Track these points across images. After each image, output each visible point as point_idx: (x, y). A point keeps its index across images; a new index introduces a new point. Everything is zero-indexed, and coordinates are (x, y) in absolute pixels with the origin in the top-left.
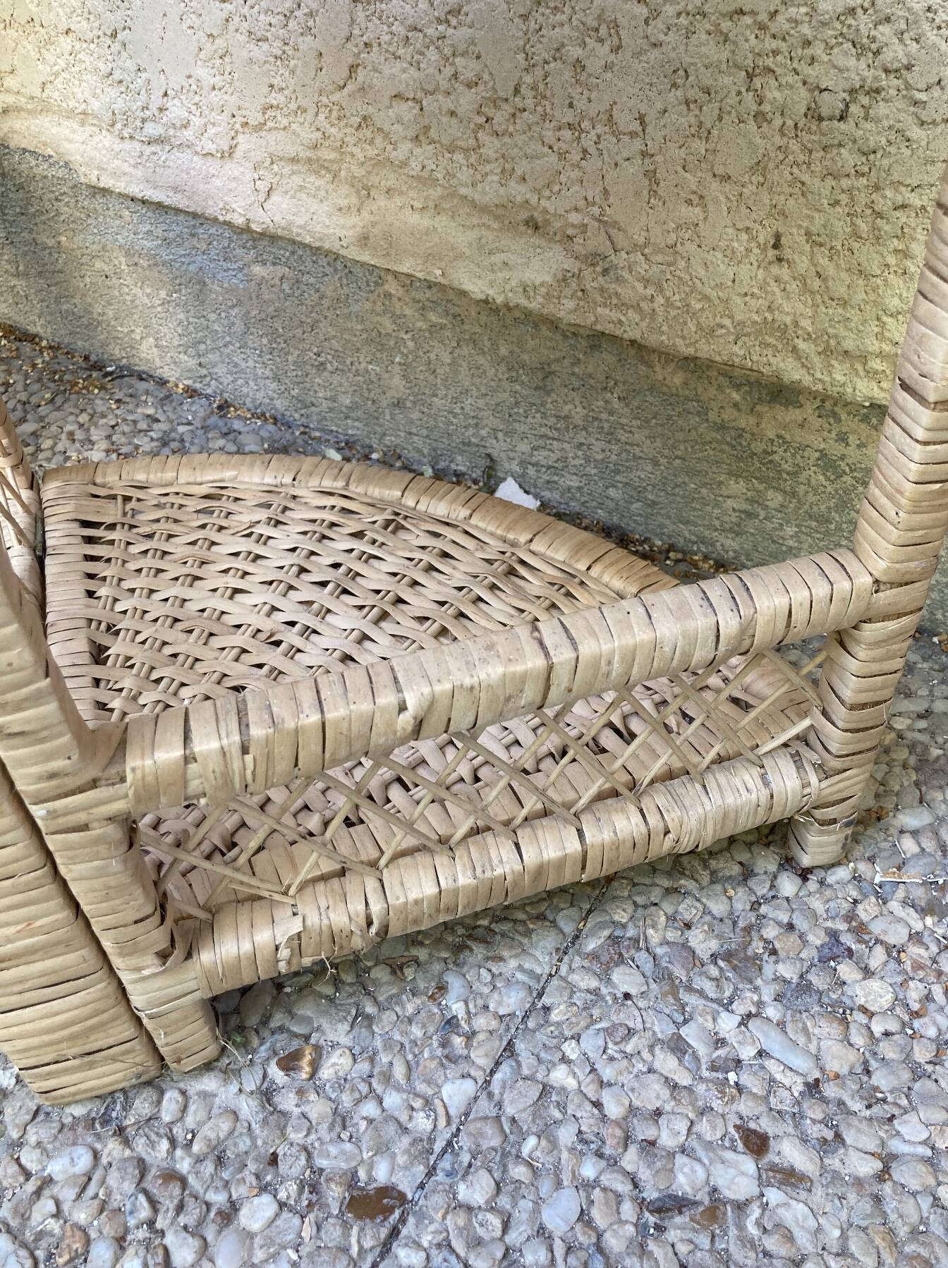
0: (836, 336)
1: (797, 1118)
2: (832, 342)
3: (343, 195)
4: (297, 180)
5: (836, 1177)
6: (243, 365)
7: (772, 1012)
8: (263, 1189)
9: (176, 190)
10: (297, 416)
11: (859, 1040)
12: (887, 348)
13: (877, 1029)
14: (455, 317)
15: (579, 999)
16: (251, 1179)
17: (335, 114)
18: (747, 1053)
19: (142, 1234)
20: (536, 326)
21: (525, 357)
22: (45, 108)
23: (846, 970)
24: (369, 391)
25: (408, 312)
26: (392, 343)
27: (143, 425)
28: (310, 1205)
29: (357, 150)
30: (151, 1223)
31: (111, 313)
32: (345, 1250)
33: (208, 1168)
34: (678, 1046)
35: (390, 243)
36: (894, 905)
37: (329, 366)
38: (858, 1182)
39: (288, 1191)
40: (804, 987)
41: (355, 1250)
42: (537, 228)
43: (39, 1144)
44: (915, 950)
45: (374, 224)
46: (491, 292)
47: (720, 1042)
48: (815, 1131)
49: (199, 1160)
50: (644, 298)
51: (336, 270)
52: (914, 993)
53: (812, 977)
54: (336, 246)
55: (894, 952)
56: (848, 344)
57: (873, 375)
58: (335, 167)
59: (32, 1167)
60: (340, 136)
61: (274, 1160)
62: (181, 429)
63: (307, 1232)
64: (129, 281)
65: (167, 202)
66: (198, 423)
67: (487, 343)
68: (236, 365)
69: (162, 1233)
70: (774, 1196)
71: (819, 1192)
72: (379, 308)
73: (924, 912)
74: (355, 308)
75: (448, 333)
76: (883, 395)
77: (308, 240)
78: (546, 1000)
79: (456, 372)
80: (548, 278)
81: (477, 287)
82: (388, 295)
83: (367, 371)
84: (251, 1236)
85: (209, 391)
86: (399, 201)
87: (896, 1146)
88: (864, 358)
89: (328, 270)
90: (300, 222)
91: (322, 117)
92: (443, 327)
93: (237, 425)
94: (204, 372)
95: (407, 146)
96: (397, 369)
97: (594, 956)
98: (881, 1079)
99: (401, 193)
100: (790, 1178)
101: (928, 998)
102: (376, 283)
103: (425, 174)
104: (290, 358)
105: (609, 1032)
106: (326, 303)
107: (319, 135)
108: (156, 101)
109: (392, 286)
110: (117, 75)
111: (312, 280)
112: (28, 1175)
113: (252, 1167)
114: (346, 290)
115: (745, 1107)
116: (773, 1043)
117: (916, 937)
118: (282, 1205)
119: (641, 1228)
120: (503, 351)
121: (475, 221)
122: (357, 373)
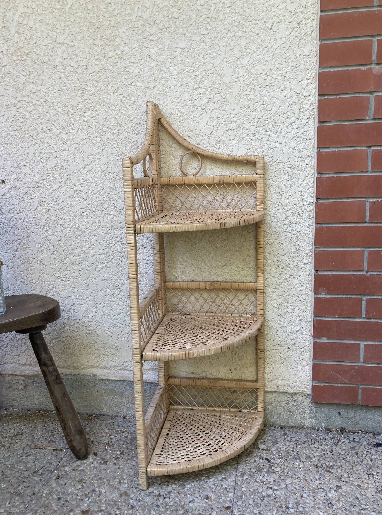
1: (274, 484)
3: (157, 373)
4: (149, 372)
5: (281, 488)
6: (130, 407)
7: (266, 475)
8: (213, 511)
9: (121, 377)
11: (278, 474)
13: (280, 473)
15: (241, 481)
18: (265, 480)
22: (93, 367)
23: (273, 468)
27: (112, 424)
28: (220, 511)
31: (97, 403)
32: (227, 513)
33: (204, 511)
34: (256, 482)
36: (276, 459)
38: (284, 488)
39: (216, 510)
40: (268, 471)
44: (281, 463)
47: (261, 480)
48: (277, 484)
52: (282, 468)
53: (269, 470)
55: (278, 464)
61: (212, 508)
62: (120, 423)
63: (221, 513)
64: (104, 396)
65: (119, 379)
66: (122, 421)
68: (128, 408)
70: (275, 492)
71: (280, 490)
73: (280, 459)
78: (237, 482)
85: (120, 415)
87: (287, 483)
90: (149, 379)
93: (130, 420)
94: (120, 411)
97: (240, 476)
98: (282, 478)
100: (276, 490)
101: (284, 468)
105: (247, 483)
108: (122, 363)
110: (114, 360)
113: (210, 510)
115: (267, 485)
116: (268, 478)
117: (280, 462)
118: (216, 512)
119: (262, 500)
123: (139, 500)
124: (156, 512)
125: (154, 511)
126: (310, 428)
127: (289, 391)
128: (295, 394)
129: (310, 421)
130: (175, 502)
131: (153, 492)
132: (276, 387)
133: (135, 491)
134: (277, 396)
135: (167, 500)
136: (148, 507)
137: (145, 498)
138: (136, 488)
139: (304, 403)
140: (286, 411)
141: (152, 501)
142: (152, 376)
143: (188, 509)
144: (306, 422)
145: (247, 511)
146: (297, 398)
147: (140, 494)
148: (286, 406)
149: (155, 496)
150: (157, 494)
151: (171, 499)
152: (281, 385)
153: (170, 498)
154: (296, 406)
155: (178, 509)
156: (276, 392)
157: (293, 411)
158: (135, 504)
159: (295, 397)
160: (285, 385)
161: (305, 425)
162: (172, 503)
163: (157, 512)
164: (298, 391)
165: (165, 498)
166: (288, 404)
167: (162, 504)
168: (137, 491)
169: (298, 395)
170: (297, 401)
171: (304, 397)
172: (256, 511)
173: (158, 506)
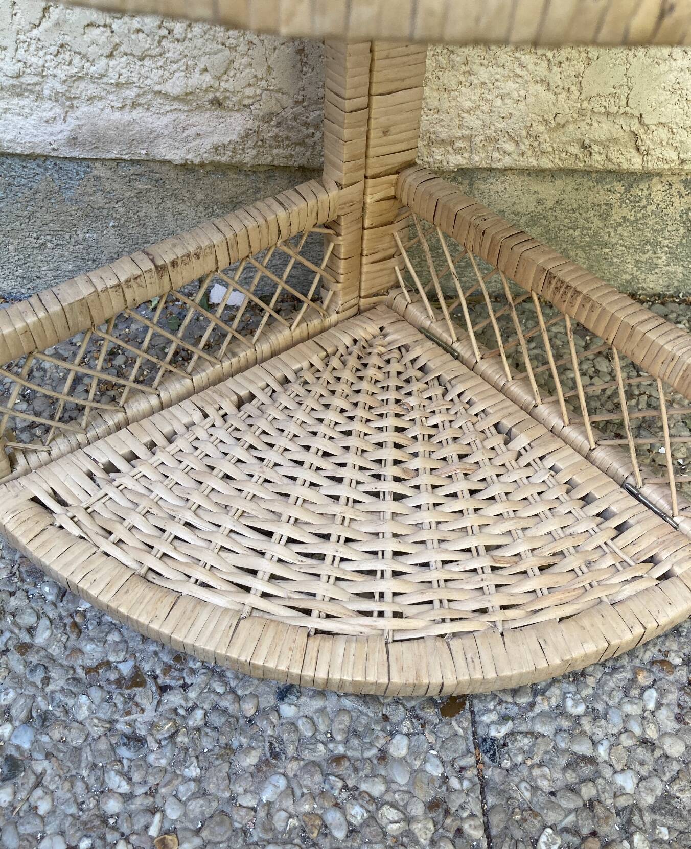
0: (435, 133)
2: (433, 137)
3: (49, 109)
8: (392, 734)
10: (23, 291)
12: (467, 132)
14: (157, 181)
16: (381, 734)
17: (33, 47)
19: (344, 795)
20: (224, 173)
21: (218, 196)
24: (89, 254)
25: (117, 187)
26: (105, 213)
28: (423, 726)
29: (58, 72)
30: (345, 787)
32: (456, 734)
33: (355, 742)
35: (99, 139)
37: (49, 244)
39: (406, 727)
41: (461, 731)
42: (220, 104)
43: (246, 791)
45: (80, 127)
46: (189, 157)
49: (346, 742)
50: (308, 136)
51: (46, 169)
54: (47, 150)
56: (443, 136)
57: (459, 151)
58: (38, 88)
59: (253, 803)
60: (41, 63)
61: (386, 718)
63: (432, 739)
67: (187, 195)
69: (356, 788)
72: (89, 189)
74: (69, 194)
75: (153, 194)
76: (465, 161)
77: (19, 150)
79: (162, 222)
80: (234, 138)
81: (176, 156)
82: (97, 178)
83: (85, 239)
84: (404, 758)
86: (100, 105)
88: (452, 143)
89: (38, 170)
90: (9, 137)
91: (21, 51)
92: (148, 191)
95: (103, 62)
96: (112, 231)
99: (101, 98)
102: (86, 172)
103: (122, 80)
104: (10, 247)
106: (39, 196)
107: (20, 65)
109: (100, 170)
111: (23, 181)
112: (254, 809)
113: (377, 728)
114: (58, 183)
118: (407, 735)
120: (200, 196)
121: (168, 108)
122: (77, 244)
123: (45, 717)
124: (129, 780)
125: (120, 773)
126: (659, 296)
127: (625, 166)
128: (647, 175)
129: (667, 272)
130: (215, 708)
131: (107, 664)
132: (575, 149)
133: (20, 668)
134: (570, 188)
135: (174, 699)
136: (87, 756)
137: (71, 702)
138: (24, 648)
139: (671, 210)
140: (589, 245)
141: (105, 713)
142: (20, 122)
143: (280, 741)
144: (652, 278)
145: (537, 709)
146: (646, 192)
147: (47, 680)
148: (598, 222)
149: (119, 682)
150: (126, 669)
151: (192, 695)
152: (600, 143)
153: (185, 687)
154: (632, 223)
155: (235, 744)
156: (571, 172)
157: (614, 240)
158: (26, 746)
159: (640, 190)
160: (615, 141)
161: (643, 288)
162: (199, 714)
163: (136, 777)
164: (662, 165)
165: (163, 689)
166: (604, 217)
167: (152, 725)
168: (27, 664)
169: (656, 180)
170: (644, 202)
171: (678, 186)
172: (576, 704)
173: (135, 740)
